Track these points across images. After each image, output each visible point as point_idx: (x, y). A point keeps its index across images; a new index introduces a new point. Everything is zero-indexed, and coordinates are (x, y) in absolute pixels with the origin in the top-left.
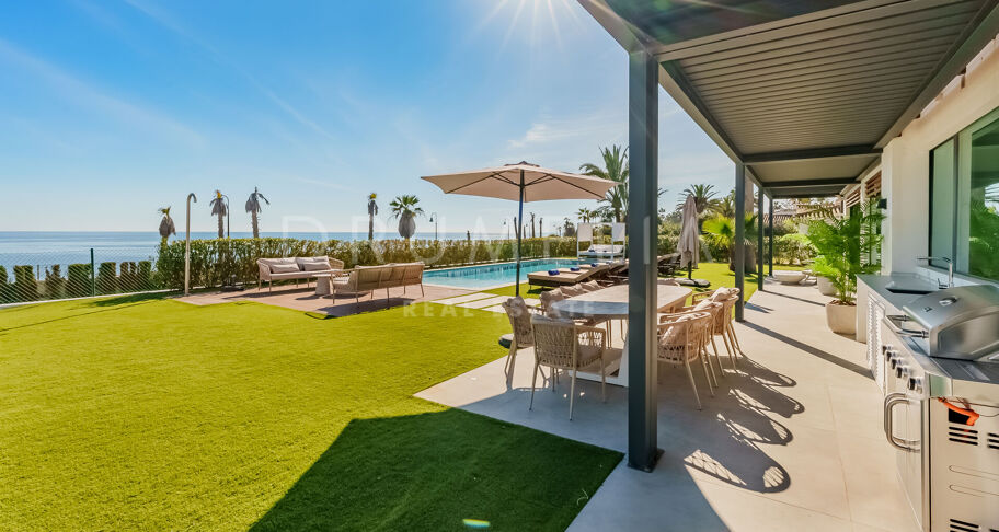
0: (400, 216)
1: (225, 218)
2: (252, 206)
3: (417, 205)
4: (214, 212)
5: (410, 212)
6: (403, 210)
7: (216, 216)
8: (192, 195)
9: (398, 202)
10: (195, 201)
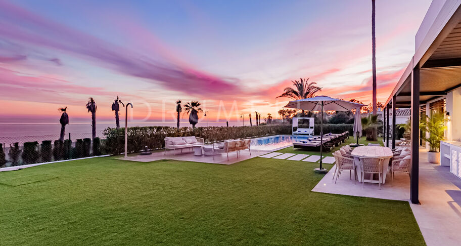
0: (190, 113)
3: (199, 107)
5: (195, 110)
6: (191, 110)
9: (188, 105)
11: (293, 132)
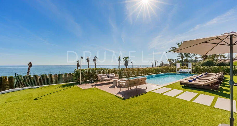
0: (125, 62)
1: (89, 63)
2: (95, 60)
3: (128, 59)
4: (87, 61)
5: (127, 61)
6: (125, 60)
7: (88, 62)
8: (82, 57)
9: (124, 58)
10: (83, 59)
11: (177, 71)
